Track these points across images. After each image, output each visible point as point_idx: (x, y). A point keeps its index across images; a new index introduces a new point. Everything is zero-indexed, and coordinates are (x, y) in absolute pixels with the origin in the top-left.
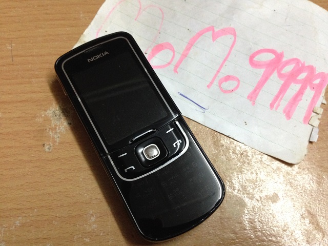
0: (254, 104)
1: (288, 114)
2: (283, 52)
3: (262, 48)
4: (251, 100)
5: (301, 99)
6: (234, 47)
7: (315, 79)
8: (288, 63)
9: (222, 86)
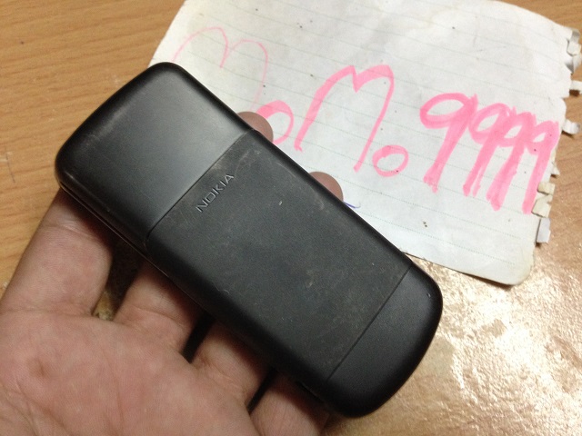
0: (435, 190)
1: (496, 201)
2: (476, 96)
3: (439, 93)
4: (430, 184)
5: (515, 173)
6: (392, 98)
7: (538, 133)
8: (487, 112)
9: (378, 165)
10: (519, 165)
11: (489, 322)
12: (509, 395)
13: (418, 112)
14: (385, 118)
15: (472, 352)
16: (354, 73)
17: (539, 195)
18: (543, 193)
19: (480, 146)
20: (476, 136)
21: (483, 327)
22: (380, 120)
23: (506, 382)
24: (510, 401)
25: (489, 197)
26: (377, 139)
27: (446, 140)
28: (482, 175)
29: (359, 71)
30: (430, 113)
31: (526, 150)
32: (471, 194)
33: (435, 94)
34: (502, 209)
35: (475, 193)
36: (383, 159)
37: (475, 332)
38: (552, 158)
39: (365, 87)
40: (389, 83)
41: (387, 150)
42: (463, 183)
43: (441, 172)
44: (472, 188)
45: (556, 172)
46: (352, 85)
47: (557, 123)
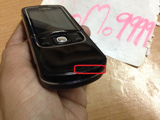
0: (119, 40)
1: (136, 43)
2: (132, 14)
3: (122, 13)
4: (118, 38)
5: (142, 36)
6: (109, 14)
7: (149, 25)
8: (135, 18)
9: (104, 33)
10: (143, 34)
11: (131, 76)
12: (135, 96)
13: (116, 18)
14: (107, 19)
15: (126, 84)
16: (99, 6)
17: (148, 42)
18: (149, 42)
19: (133, 28)
20: (132, 25)
21: (130, 78)
22: (105, 20)
23: (135, 92)
24: (136, 97)
25: (134, 42)
26: (104, 25)
27: (123, 26)
28: (132, 36)
29: (100, 6)
30: (119, 18)
31: (145, 30)
32: (129, 41)
33: (121, 13)
34: (137, 46)
35: (130, 41)
36: (105, 31)
37: (128, 79)
38: (153, 32)
39: (102, 10)
40: (108, 9)
41: (107, 29)
42: (127, 38)
43: (121, 35)
44: (129, 40)
45: (153, 36)
46: (98, 10)
47: (155, 22)
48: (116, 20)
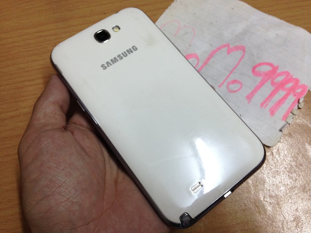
2: (278, 66)
4: (248, 99)
5: (284, 103)
6: (242, 60)
7: (298, 89)
8: (280, 74)
10: (287, 100)
13: (252, 68)
14: (237, 68)
16: (229, 47)
17: (291, 114)
18: (293, 114)
19: (273, 88)
20: (273, 83)
22: (234, 68)
25: (270, 110)
26: (231, 76)
27: (260, 83)
28: (270, 101)
29: (231, 46)
30: (257, 69)
31: (292, 95)
32: (263, 108)
33: (261, 61)
34: (274, 116)
35: (265, 108)
36: (231, 85)
39: (232, 53)
40: (243, 53)
41: (234, 82)
42: (261, 102)
43: (253, 96)
44: (264, 105)
46: (227, 52)
47: (307, 87)
48: (250, 71)
